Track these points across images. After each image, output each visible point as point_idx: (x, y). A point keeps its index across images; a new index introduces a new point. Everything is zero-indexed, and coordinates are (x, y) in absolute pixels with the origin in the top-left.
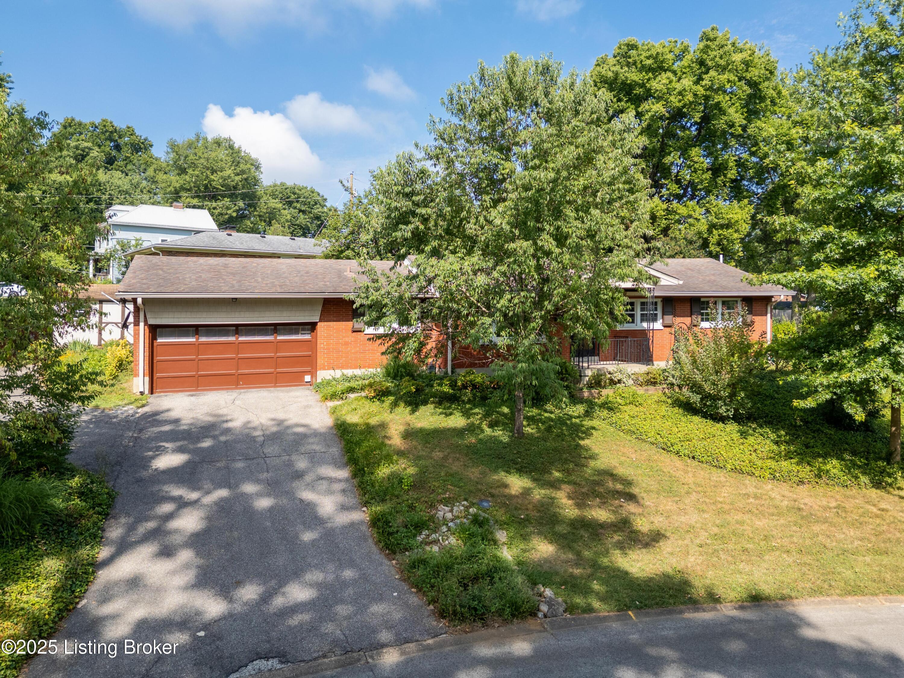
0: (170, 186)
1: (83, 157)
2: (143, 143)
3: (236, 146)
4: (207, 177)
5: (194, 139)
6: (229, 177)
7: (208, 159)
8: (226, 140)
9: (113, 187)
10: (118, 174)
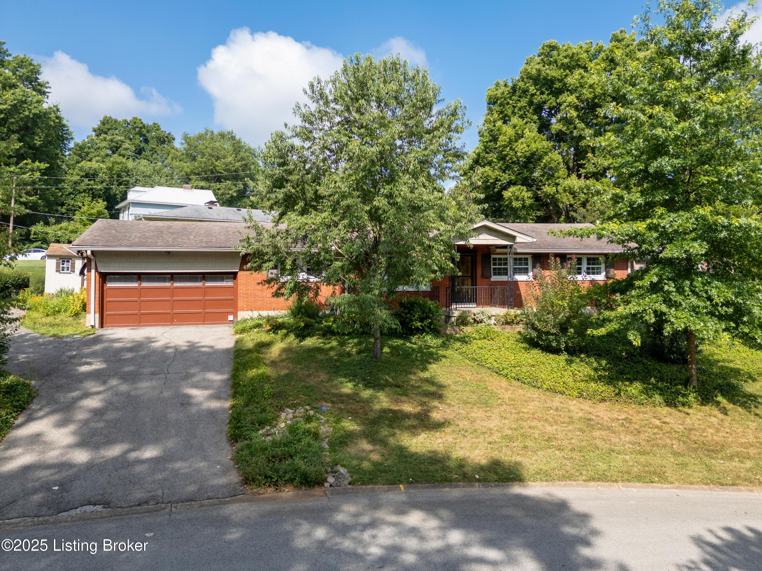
0: (182, 171)
1: (117, 148)
2: (167, 137)
3: (237, 138)
4: (213, 164)
5: (203, 133)
6: (230, 163)
7: (213, 149)
8: (229, 133)
9: (139, 173)
10: (144, 162)
